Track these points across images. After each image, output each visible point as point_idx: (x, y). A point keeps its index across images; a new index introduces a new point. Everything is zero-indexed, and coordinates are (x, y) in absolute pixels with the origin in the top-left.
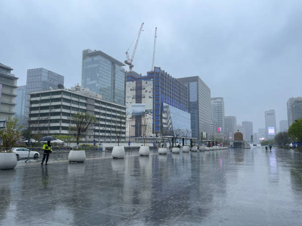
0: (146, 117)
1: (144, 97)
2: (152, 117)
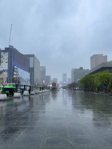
0: (3, 74)
1: (3, 62)
2: (7, 74)
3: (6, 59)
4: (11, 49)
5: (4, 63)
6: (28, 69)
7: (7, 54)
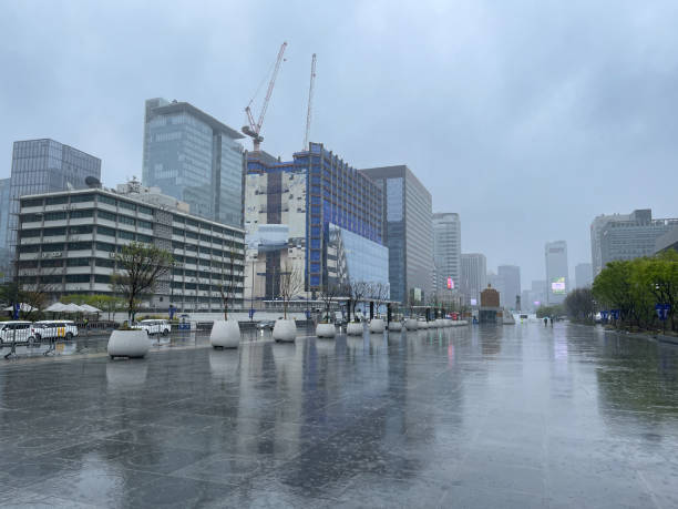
0: (290, 255)
1: (287, 210)
2: (304, 253)
3: (299, 199)
4: (317, 158)
5: (293, 211)
6: (379, 229)
7: (301, 177)
